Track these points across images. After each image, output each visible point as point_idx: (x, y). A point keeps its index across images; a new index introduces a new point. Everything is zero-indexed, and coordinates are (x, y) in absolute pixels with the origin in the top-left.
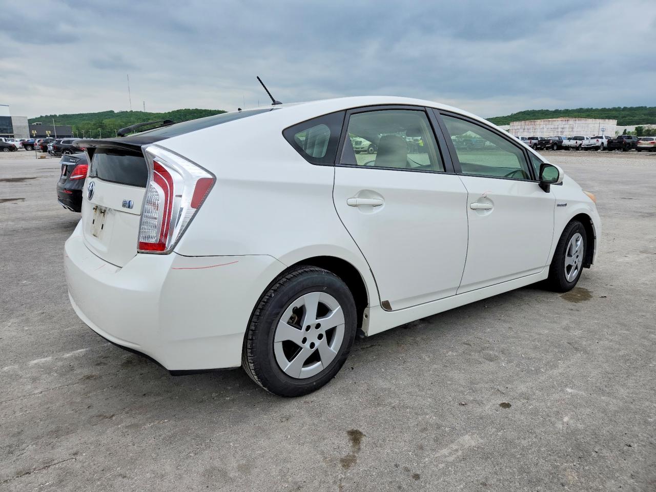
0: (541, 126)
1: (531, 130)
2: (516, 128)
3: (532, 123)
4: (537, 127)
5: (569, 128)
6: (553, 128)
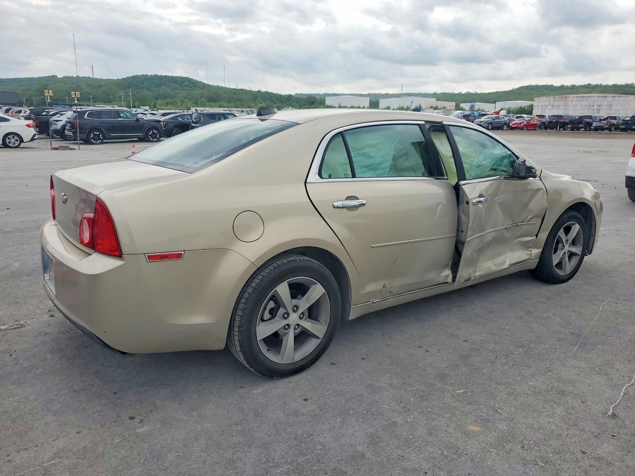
0: (574, 103)
1: (562, 107)
2: (542, 104)
3: (563, 99)
4: (569, 103)
5: (607, 106)
6: (588, 106)
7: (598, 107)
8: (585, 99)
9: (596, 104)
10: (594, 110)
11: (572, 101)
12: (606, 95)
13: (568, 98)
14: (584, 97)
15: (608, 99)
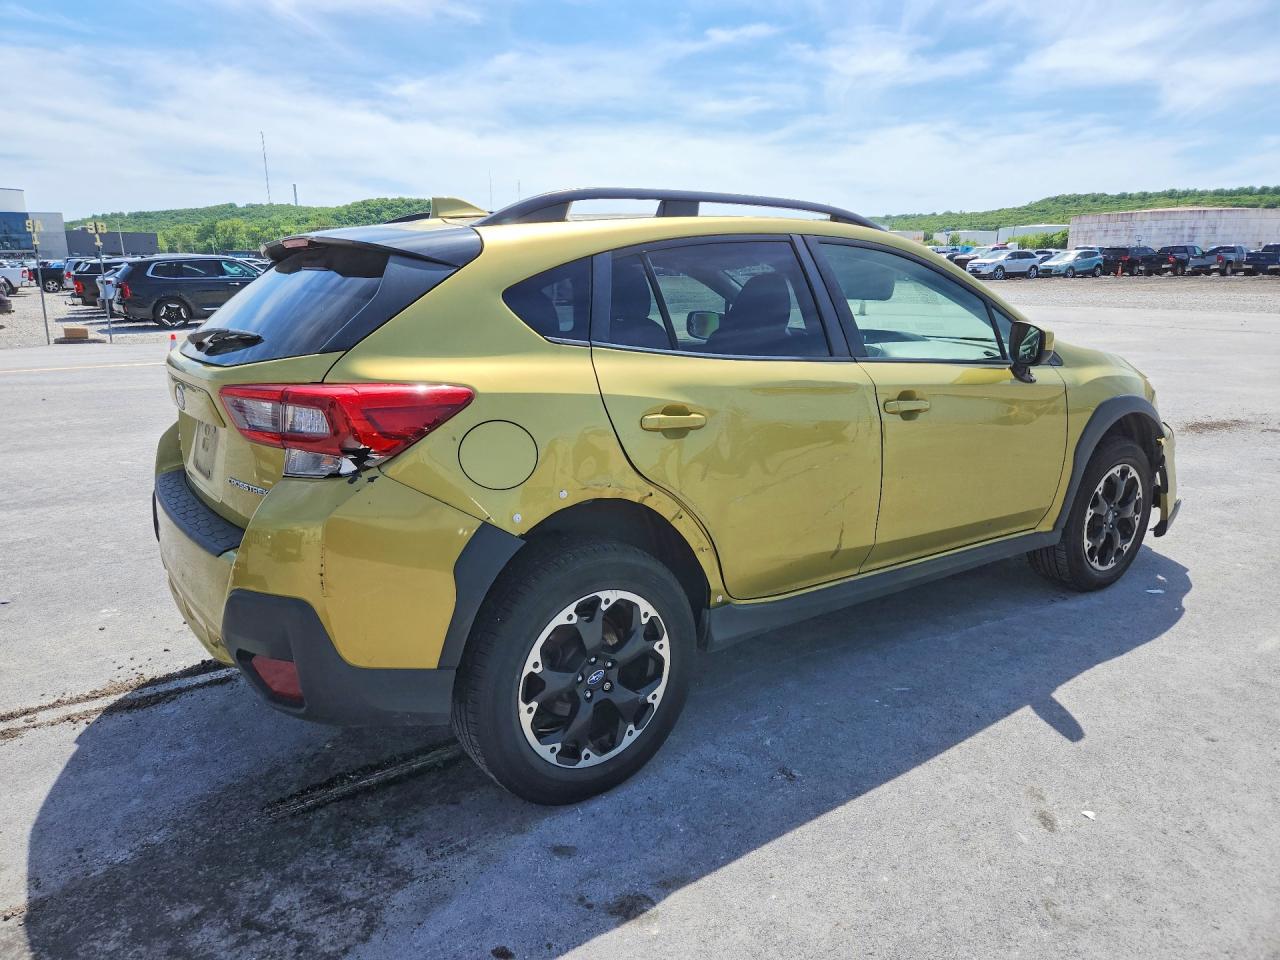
0: (1146, 224)
1: (1123, 233)
2: (1086, 228)
3: (1125, 218)
4: (1138, 226)
5: (1207, 228)
6: (1173, 229)
7: (1191, 231)
8: (1166, 217)
9: (1187, 225)
10: (1183, 236)
11: (1142, 221)
12: (1205, 209)
13: (1134, 217)
14: (1163, 213)
15: (1210, 216)
